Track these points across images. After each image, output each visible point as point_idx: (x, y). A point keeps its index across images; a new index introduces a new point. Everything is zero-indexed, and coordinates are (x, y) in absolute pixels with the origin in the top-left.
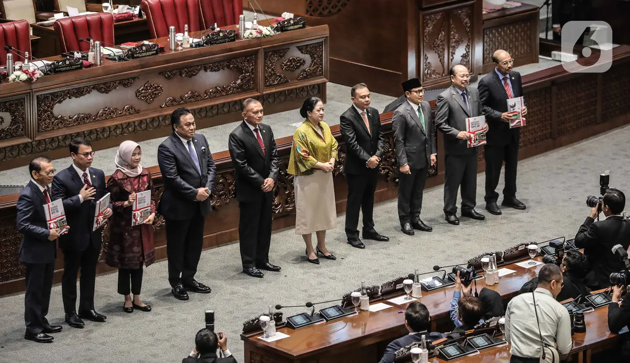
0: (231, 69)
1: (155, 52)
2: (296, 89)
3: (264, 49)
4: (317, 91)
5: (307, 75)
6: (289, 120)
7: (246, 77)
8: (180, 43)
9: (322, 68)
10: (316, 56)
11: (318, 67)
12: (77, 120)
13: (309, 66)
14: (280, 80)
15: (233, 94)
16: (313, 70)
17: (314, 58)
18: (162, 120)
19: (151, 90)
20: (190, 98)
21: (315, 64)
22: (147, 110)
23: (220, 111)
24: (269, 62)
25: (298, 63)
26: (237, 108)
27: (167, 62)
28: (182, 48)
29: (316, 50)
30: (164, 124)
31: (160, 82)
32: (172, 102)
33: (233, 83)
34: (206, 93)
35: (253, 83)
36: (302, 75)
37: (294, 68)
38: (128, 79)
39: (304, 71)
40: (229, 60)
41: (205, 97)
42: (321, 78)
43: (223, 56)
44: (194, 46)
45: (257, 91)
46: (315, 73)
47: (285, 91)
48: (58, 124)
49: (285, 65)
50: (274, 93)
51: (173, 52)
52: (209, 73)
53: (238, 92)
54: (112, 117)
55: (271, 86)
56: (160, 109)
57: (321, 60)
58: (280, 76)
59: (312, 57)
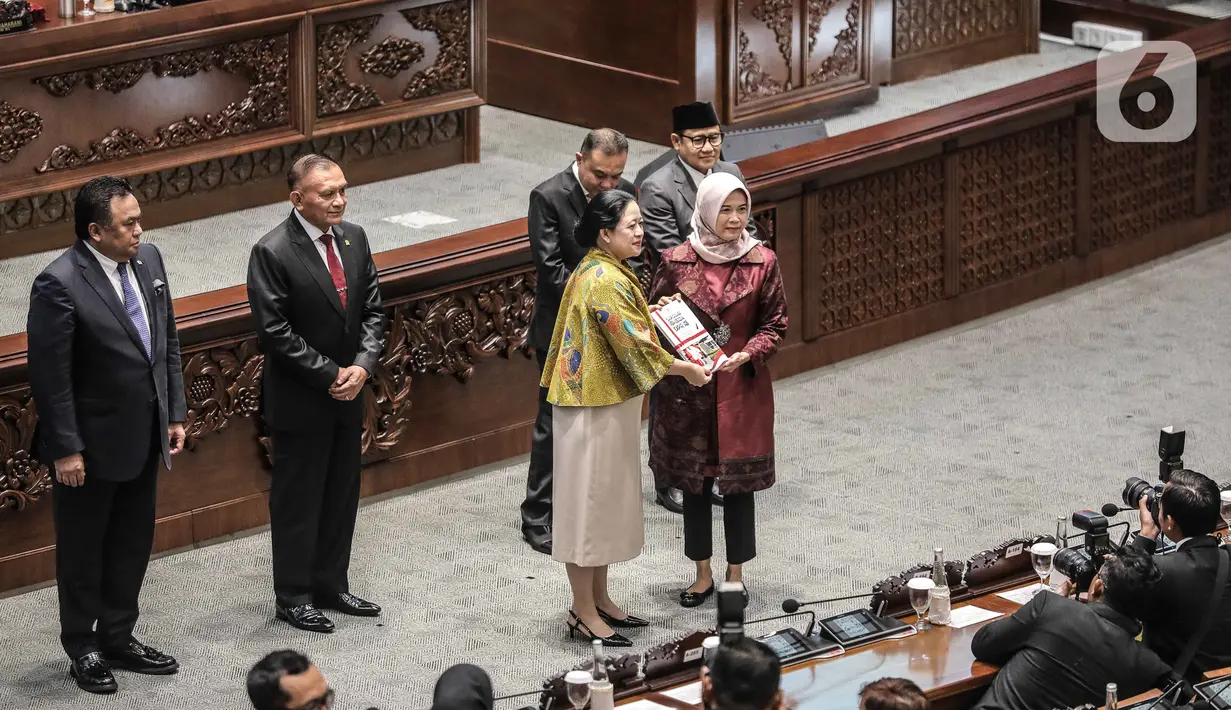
0: (226, 69)
1: (19, 23)
2: (400, 124)
3: (314, 16)
4: (454, 128)
5: (428, 86)
6: (382, 206)
7: (266, 93)
8: (86, 1)
9: (468, 67)
10: (451, 35)
11: (457, 66)
13: (433, 62)
14: (357, 99)
15: (230, 138)
16: (444, 74)
17: (448, 40)
18: (41, 207)
19: (11, 125)
20: (115, 148)
21: (451, 56)
23: (199, 182)
24: (327, 52)
25: (404, 55)
26: (243, 174)
27: (53, 49)
28: (91, 13)
29: (453, 21)
30: (45, 218)
31: (37, 104)
32: (67, 157)
33: (233, 108)
34: (159, 135)
35: (285, 109)
36: (416, 86)
37: (394, 68)
39: (421, 75)
40: (221, 45)
41: (156, 144)
42: (464, 95)
43: (205, 36)
44: (125, 7)
45: (296, 128)
46: (450, 80)
47: (369, 129)
49: (370, 60)
50: (340, 136)
51: (69, 24)
52: (167, 80)
53: (246, 132)
55: (334, 115)
56: (35, 177)
57: (467, 47)
58: (357, 90)
59: (442, 38)
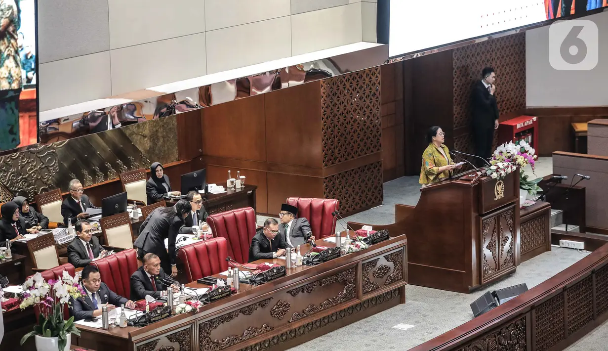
0: (338, 281)
1: (283, 273)
2: (384, 294)
3: (362, 261)
4: (398, 294)
5: (392, 280)
7: (349, 288)
8: (294, 262)
9: (402, 272)
10: (398, 262)
11: (399, 272)
12: (229, 342)
13: (393, 272)
14: (373, 287)
15: (340, 304)
16: (396, 275)
17: (397, 264)
18: (289, 334)
19: (282, 308)
20: (309, 312)
21: (398, 269)
22: (279, 326)
23: (331, 319)
24: (364, 272)
25: (385, 270)
29: (398, 258)
30: (290, 337)
31: (288, 299)
32: (297, 316)
33: (341, 294)
34: (321, 305)
35: (355, 292)
36: (388, 280)
37: (383, 275)
38: (265, 300)
39: (390, 276)
40: (337, 273)
41: (320, 309)
42: (401, 282)
44: (305, 263)
45: (358, 298)
46: (397, 277)
47: (376, 296)
48: (214, 348)
49: (376, 273)
50: (368, 299)
52: (324, 287)
53: (344, 302)
54: (254, 336)
55: (367, 292)
56: (289, 324)
57: (402, 266)
58: (373, 283)
59: (395, 264)
